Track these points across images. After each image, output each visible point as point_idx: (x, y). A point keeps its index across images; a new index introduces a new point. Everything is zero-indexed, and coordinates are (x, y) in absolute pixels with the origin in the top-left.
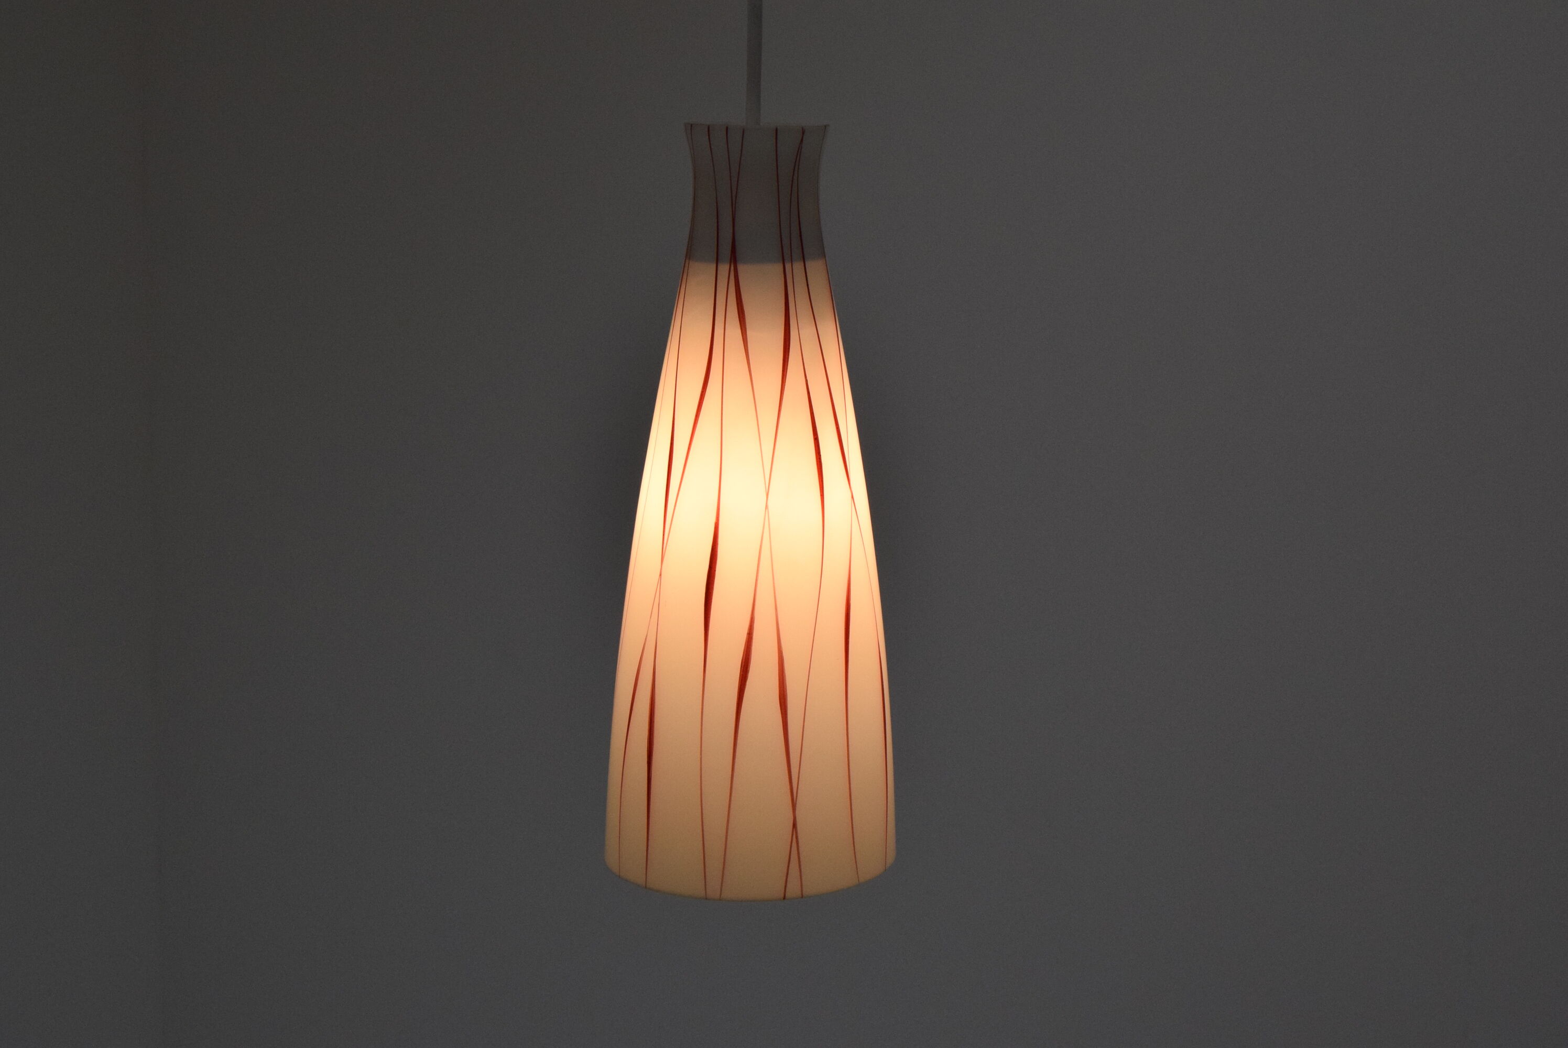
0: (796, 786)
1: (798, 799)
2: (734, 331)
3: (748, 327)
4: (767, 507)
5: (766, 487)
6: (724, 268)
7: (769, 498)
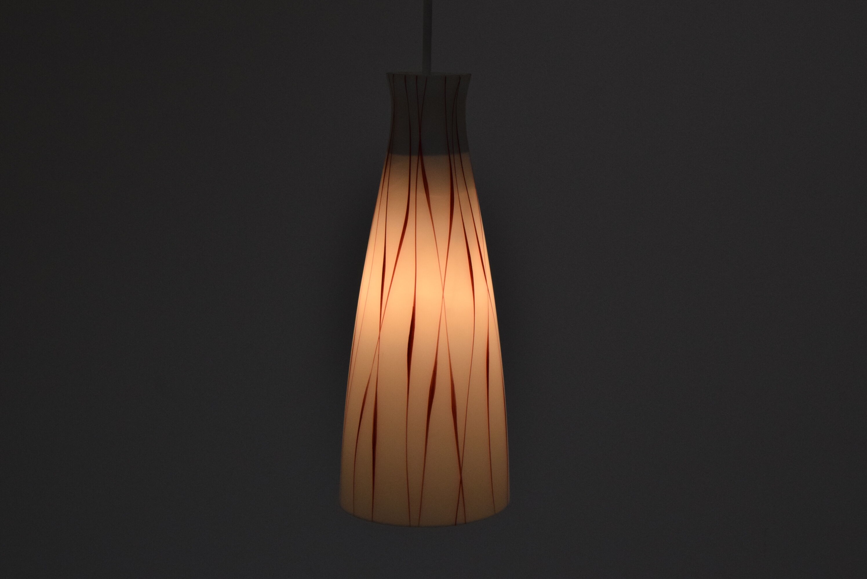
0: (462, 458)
1: (463, 464)
2: (422, 195)
3: (430, 193)
4: (443, 297)
5: (442, 285)
6: (415, 158)
7: (444, 292)
